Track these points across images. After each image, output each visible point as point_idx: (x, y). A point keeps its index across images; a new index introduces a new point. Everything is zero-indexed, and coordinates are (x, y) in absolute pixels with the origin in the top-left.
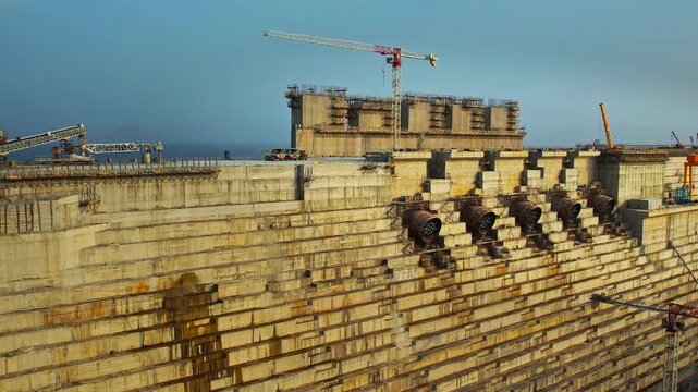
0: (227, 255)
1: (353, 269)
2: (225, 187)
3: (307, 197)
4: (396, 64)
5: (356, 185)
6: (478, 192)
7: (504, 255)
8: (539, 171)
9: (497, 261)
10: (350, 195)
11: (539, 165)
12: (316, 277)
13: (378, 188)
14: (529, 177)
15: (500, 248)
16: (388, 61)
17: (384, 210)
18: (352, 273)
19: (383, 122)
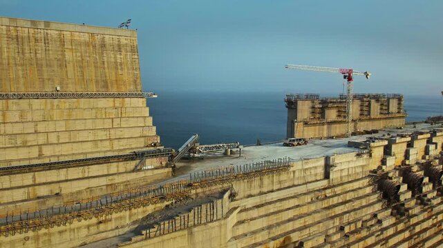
0: (302, 221)
1: (363, 222)
2: (292, 175)
3: (331, 177)
4: (350, 79)
5: (353, 166)
6: (407, 162)
7: (429, 203)
8: (434, 145)
9: (426, 207)
10: (350, 173)
11: (433, 141)
12: (347, 230)
13: (363, 167)
14: (430, 149)
15: (426, 198)
16: (345, 77)
17: (368, 180)
18: (362, 226)
19: (337, 114)
